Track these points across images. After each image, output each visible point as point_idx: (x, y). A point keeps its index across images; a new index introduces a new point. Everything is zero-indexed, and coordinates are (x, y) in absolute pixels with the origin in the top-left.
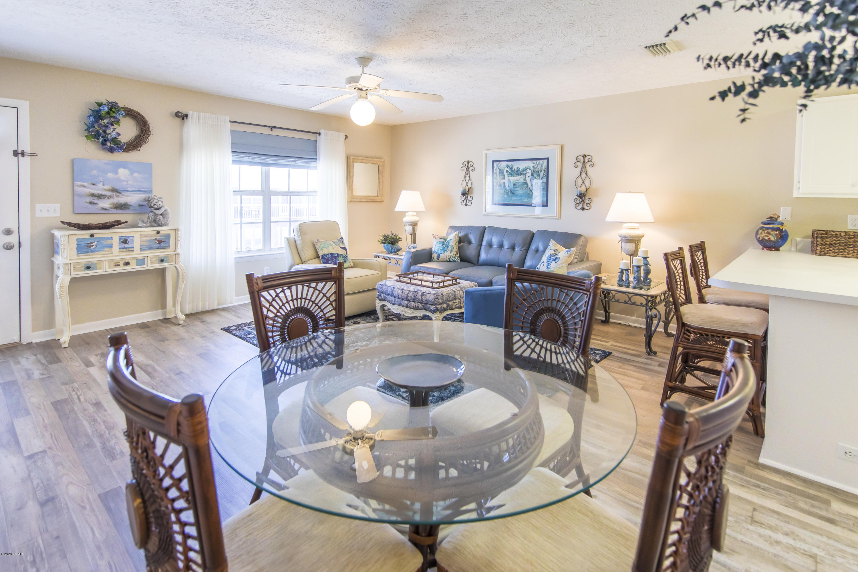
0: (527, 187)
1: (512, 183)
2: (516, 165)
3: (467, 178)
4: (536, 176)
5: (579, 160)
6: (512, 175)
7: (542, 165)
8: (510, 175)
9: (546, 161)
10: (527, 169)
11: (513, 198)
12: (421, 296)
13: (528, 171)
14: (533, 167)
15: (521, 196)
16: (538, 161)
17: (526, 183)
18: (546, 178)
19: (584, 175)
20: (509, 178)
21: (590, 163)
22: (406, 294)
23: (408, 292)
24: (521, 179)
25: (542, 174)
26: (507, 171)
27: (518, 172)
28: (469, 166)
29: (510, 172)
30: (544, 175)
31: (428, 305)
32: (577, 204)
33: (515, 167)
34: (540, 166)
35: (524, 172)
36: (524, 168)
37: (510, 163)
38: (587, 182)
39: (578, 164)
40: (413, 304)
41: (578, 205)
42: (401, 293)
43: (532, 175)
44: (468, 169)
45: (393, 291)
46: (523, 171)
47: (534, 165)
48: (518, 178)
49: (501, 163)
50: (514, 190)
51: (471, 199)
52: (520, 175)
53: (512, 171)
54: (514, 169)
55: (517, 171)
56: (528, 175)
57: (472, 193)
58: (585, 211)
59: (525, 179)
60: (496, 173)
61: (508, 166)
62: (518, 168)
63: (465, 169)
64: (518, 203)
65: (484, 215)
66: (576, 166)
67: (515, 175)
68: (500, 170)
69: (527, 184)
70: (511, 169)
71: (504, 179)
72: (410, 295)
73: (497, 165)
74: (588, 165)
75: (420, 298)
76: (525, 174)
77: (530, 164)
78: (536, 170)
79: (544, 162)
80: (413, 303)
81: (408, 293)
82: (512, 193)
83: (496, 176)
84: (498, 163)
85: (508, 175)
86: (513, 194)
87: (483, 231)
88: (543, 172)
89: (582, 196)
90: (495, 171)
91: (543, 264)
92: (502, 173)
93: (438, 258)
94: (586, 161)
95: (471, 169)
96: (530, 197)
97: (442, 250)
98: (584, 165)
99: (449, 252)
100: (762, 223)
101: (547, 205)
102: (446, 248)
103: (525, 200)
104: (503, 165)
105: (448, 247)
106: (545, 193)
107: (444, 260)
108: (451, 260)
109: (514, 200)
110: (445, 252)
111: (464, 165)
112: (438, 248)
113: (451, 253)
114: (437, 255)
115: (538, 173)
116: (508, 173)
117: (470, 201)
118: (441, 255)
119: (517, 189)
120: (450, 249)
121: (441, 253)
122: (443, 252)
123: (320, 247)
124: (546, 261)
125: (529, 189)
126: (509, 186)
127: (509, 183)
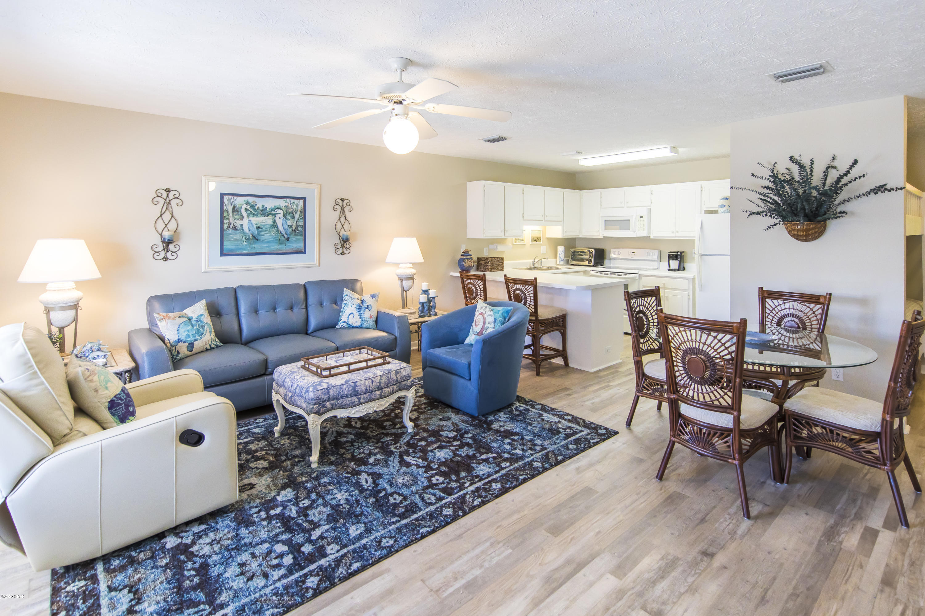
0: (278, 230)
1: (255, 226)
2: (260, 203)
3: (167, 217)
4: (290, 218)
5: (337, 203)
6: (254, 215)
7: (297, 205)
8: (251, 215)
9: (302, 202)
10: (278, 208)
11: (256, 246)
12: (396, 375)
13: (278, 212)
14: (286, 206)
15: (268, 242)
16: (292, 200)
17: (276, 225)
18: (302, 220)
19: (343, 219)
20: (250, 219)
21: (349, 207)
22: (378, 381)
23: (379, 378)
24: (269, 221)
25: (297, 216)
26: (246, 210)
27: (264, 212)
28: (171, 197)
29: (251, 211)
30: (300, 216)
31: (404, 384)
32: (337, 248)
33: (259, 205)
34: (295, 206)
35: (273, 213)
36: (273, 207)
37: (251, 200)
38: (346, 226)
39: (337, 207)
40: (387, 390)
41: (338, 250)
42: (371, 384)
43: (285, 216)
44: (168, 201)
45: (354, 388)
46: (272, 210)
47: (286, 204)
48: (264, 219)
49: (235, 197)
51: (175, 250)
52: (268, 215)
53: (254, 209)
54: (258, 208)
55: (262, 210)
56: (278, 216)
57: (178, 239)
58: (346, 255)
59: (274, 221)
60: (227, 211)
61: (247, 203)
62: (263, 206)
63: (162, 201)
64: (265, 250)
65: (205, 272)
66: (335, 209)
67: (259, 216)
68: (234, 207)
69: (278, 227)
70: (253, 207)
71: (242, 220)
72: (383, 381)
73: (229, 200)
74: (346, 210)
75: (395, 378)
76: (275, 215)
77: (281, 203)
78: (290, 211)
79: (299, 202)
82: (255, 238)
83: (228, 215)
84: (230, 197)
85: (248, 214)
86: (257, 240)
87: (234, 292)
88: (298, 213)
90: (225, 208)
91: (352, 316)
92: (238, 211)
93: (190, 348)
94: (345, 205)
95: (174, 202)
96: (281, 243)
97: (196, 333)
98: (343, 209)
99: (208, 334)
100: (462, 255)
101: (304, 252)
102: (201, 330)
103: (275, 247)
104: (239, 201)
105: (203, 327)
106: (302, 238)
107: (202, 349)
108: (213, 346)
109: (258, 247)
110: (202, 336)
111: (160, 195)
112: (187, 333)
113: (210, 335)
114: (187, 344)
115: (291, 215)
116: (248, 212)
117: (175, 252)
118: (195, 343)
119: (263, 233)
120: (208, 329)
121: (196, 340)
122: (199, 338)
123: (100, 383)
124: (355, 312)
125: (281, 233)
126: (249, 230)
127: (250, 225)
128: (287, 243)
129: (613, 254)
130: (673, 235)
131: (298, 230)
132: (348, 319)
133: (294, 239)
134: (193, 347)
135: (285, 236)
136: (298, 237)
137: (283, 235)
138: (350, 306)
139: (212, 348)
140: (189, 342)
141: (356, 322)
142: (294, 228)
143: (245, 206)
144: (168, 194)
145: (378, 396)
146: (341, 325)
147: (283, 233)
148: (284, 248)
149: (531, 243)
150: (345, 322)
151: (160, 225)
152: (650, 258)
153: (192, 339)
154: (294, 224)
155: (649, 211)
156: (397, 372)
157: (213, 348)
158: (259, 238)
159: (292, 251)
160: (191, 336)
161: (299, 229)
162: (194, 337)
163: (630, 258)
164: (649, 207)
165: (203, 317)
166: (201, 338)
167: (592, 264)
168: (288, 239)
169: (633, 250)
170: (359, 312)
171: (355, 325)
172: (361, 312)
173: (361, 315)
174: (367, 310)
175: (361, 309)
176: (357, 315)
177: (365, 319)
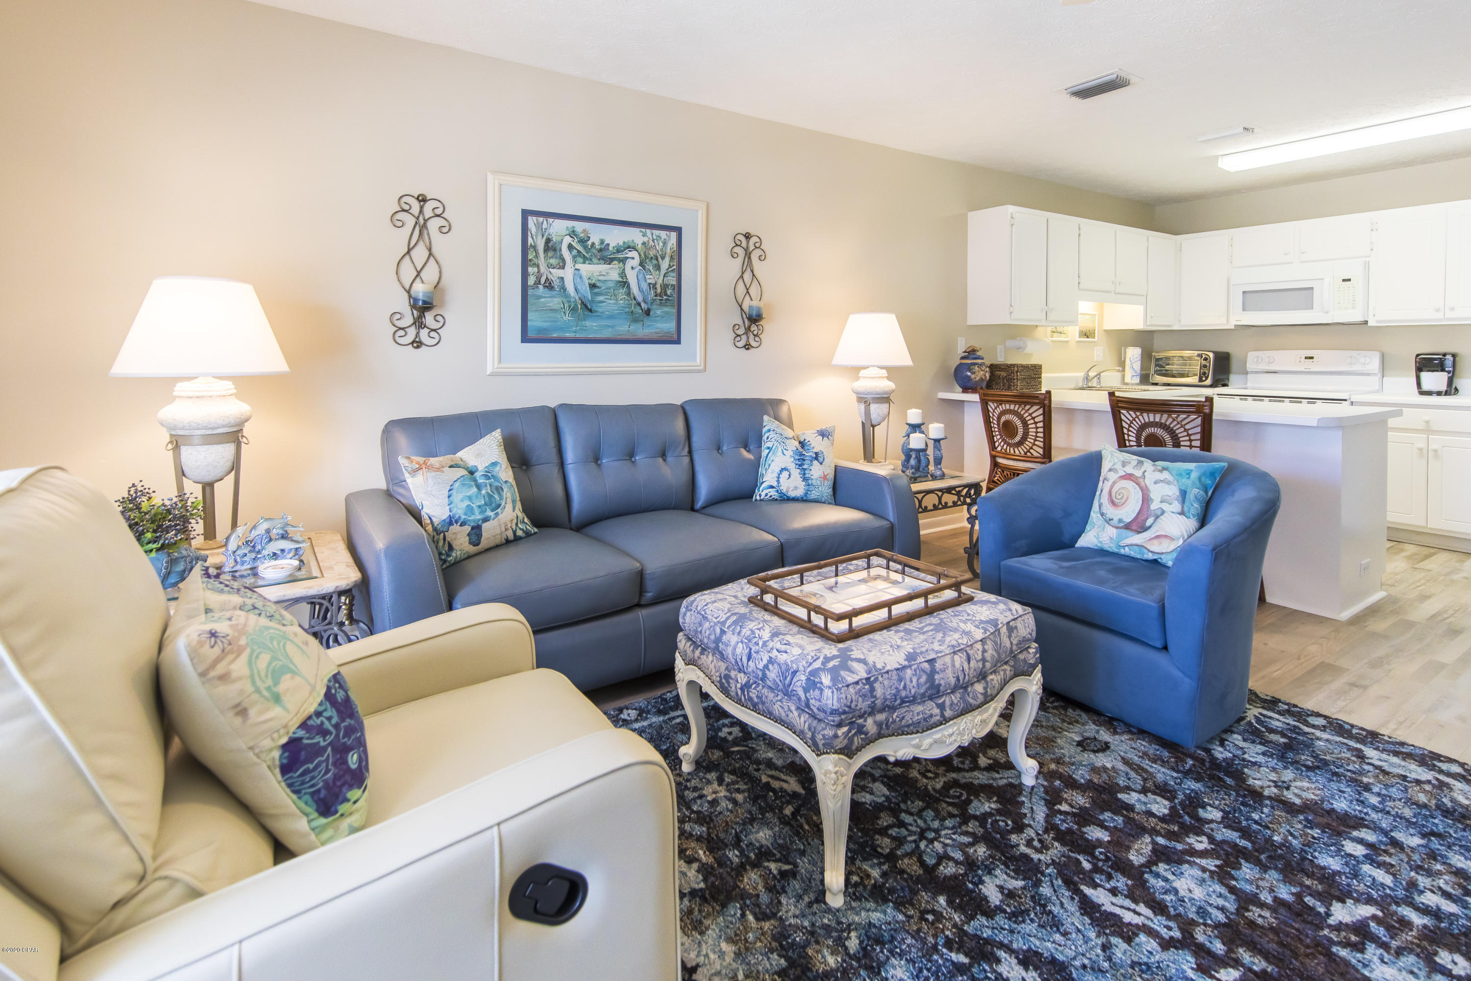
0: (629, 293)
1: (587, 282)
2: (597, 234)
3: (420, 254)
4: (651, 268)
5: (738, 243)
6: (585, 260)
7: (665, 243)
8: (580, 260)
9: (674, 235)
10: (629, 247)
11: (588, 323)
13: (630, 255)
14: (644, 243)
15: (610, 317)
16: (657, 232)
17: (625, 283)
18: (674, 274)
19: (747, 276)
20: (578, 266)
21: (758, 252)
24: (612, 272)
25: (665, 264)
26: (570, 247)
27: (605, 255)
28: (428, 213)
29: (579, 251)
30: (670, 266)
32: (738, 335)
33: (595, 239)
34: (661, 244)
35: (620, 256)
36: (621, 243)
37: (579, 226)
38: (754, 290)
39: (737, 250)
41: (738, 338)
43: (641, 264)
44: (421, 222)
46: (618, 251)
47: (646, 239)
48: (603, 267)
49: (551, 220)
50: (593, 301)
51: (435, 325)
52: (610, 261)
53: (585, 247)
54: (593, 244)
55: (600, 250)
56: (630, 263)
58: (752, 350)
59: (623, 274)
60: (534, 247)
61: (573, 234)
62: (602, 242)
63: (410, 220)
65: (494, 374)
66: (733, 255)
67: (595, 260)
68: (548, 241)
69: (629, 285)
70: (582, 242)
71: (563, 268)
73: (539, 226)
74: (754, 256)
76: (623, 261)
77: (635, 236)
78: (652, 253)
79: (669, 237)
82: (587, 308)
83: (537, 257)
84: (541, 219)
85: (574, 257)
86: (590, 311)
87: (553, 420)
88: (667, 259)
90: (530, 240)
91: (785, 474)
92: (555, 250)
93: (474, 538)
94: (752, 247)
95: (434, 225)
96: (635, 321)
97: (486, 504)
98: (748, 254)
99: (509, 506)
100: (963, 358)
101: (678, 341)
102: (496, 496)
103: (624, 328)
104: (558, 228)
105: (499, 490)
106: (674, 311)
107: (498, 541)
108: (520, 533)
109: (592, 326)
110: (499, 510)
111: (406, 207)
112: (468, 503)
113: (514, 509)
114: (467, 529)
115: (655, 262)
116: (575, 252)
117: (435, 330)
118: (485, 526)
119: (601, 298)
120: (509, 495)
121: (486, 520)
122: (492, 514)
123: (254, 683)
124: (792, 466)
125: (635, 299)
126: (576, 289)
127: (578, 280)
128: (645, 319)
129: (1254, 360)
130: (1440, 315)
131: (666, 295)
132: (778, 481)
133: (659, 312)
134: (480, 536)
135: (643, 305)
136: (666, 309)
137: (639, 304)
138: (779, 453)
139: (517, 539)
140: (472, 524)
141: (796, 488)
142: (659, 291)
143: (567, 240)
144: (422, 208)
146: (762, 492)
147: (640, 298)
148: (640, 331)
149: (1078, 339)
150: (772, 487)
151: (408, 273)
152: (1355, 368)
153: (478, 516)
154: (660, 281)
155: (1367, 266)
157: (520, 538)
158: (594, 308)
159: (655, 337)
160: (477, 511)
161: (669, 292)
162: (482, 512)
163: (1303, 369)
164: (1367, 259)
165: (498, 468)
166: (497, 514)
167: (1209, 382)
168: (648, 313)
169: (1309, 353)
170: (800, 465)
171: (792, 494)
172: (805, 467)
173: (804, 474)
174: (815, 462)
175: (804, 460)
176: (796, 473)
177: (814, 482)
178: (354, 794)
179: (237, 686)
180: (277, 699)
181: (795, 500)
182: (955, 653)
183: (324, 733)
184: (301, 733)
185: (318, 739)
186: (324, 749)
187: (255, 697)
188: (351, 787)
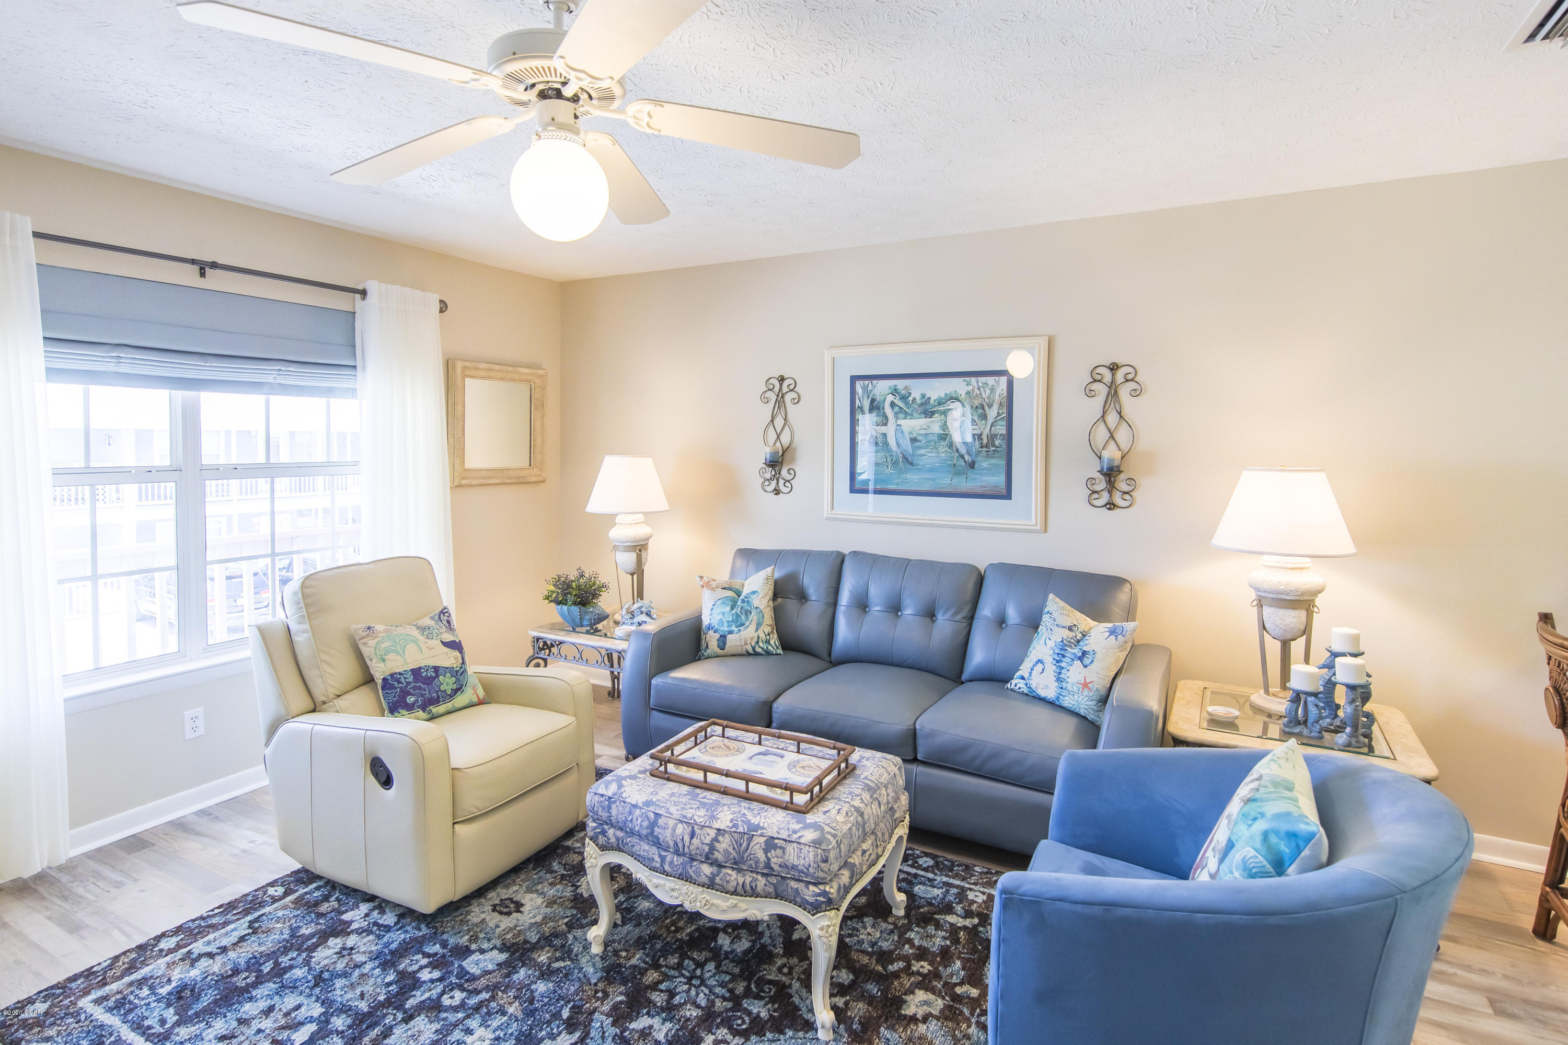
1: (908, 436)
2: (917, 389)
3: (779, 422)
5: (1099, 377)
6: (906, 414)
7: (992, 390)
8: (901, 416)
9: (1003, 379)
10: (951, 398)
11: (909, 476)
12: (766, 851)
13: (952, 406)
14: (968, 393)
15: (931, 470)
16: (982, 379)
17: (947, 435)
18: (1004, 423)
19: (1112, 418)
20: (899, 422)
21: (1132, 385)
22: (708, 840)
23: (712, 833)
24: (933, 425)
25: (992, 413)
26: (893, 405)
27: (928, 410)
28: (785, 389)
29: (900, 408)
30: (999, 414)
31: (794, 884)
32: (1094, 492)
33: (916, 394)
34: (988, 391)
35: (941, 408)
36: (943, 395)
37: (901, 384)
38: (1123, 436)
39: (1096, 386)
41: (1096, 496)
44: (780, 398)
46: (940, 404)
47: (970, 388)
48: (925, 421)
49: (875, 382)
50: (913, 455)
51: (789, 477)
52: (932, 413)
53: (907, 403)
54: (914, 399)
55: (922, 404)
56: (952, 415)
57: (793, 460)
58: (1117, 512)
59: (945, 426)
60: (861, 408)
62: (923, 396)
63: (772, 397)
64: (926, 487)
65: (828, 519)
66: (1089, 393)
67: (915, 415)
68: (873, 401)
69: (951, 437)
70: (904, 398)
71: (886, 424)
72: (723, 845)
73: (865, 388)
74: (1124, 392)
75: (761, 856)
76: (945, 413)
77: (959, 386)
78: (977, 403)
79: (998, 383)
80: (733, 874)
81: (716, 839)
82: (908, 461)
83: (863, 416)
84: (867, 382)
85: (896, 414)
86: (911, 464)
87: (837, 564)
88: (995, 408)
89: (1111, 473)
90: (858, 402)
91: (1039, 667)
92: (878, 408)
93: (721, 644)
94: (1119, 379)
95: (789, 397)
96: (958, 473)
97: (733, 621)
98: (1113, 389)
99: (753, 627)
101: (1008, 496)
102: (743, 617)
103: (946, 481)
104: (882, 388)
105: (748, 613)
106: (1003, 463)
107: (740, 651)
108: (758, 650)
109: (913, 479)
110: (742, 628)
111: (771, 387)
112: (721, 617)
113: (757, 630)
114: (717, 636)
115: (980, 411)
116: (897, 409)
117: (788, 481)
118: (729, 637)
119: (922, 451)
120: (755, 618)
121: (731, 632)
122: (736, 629)
123: (375, 650)
124: (1049, 660)
125: (957, 451)
126: (898, 445)
127: (900, 435)
128: (971, 473)
131: (994, 445)
132: (1030, 673)
133: (985, 465)
134: (725, 643)
135: (966, 457)
136: (994, 461)
137: (962, 457)
139: (756, 654)
140: (721, 633)
141: (1047, 687)
142: (985, 441)
143: (890, 398)
144: (781, 385)
145: (704, 879)
146: (1013, 682)
147: (963, 451)
148: (964, 484)
150: (1023, 678)
151: (772, 436)
153: (727, 628)
154: (987, 431)
156: (771, 843)
157: (760, 654)
158: (915, 462)
159: (980, 491)
160: (726, 624)
161: (997, 443)
162: (730, 626)
165: (755, 596)
166: (739, 631)
168: (972, 465)
170: (1058, 662)
171: (1043, 693)
172: (1063, 665)
173: (1060, 673)
174: (1077, 663)
175: (1064, 656)
176: (1051, 669)
177: (1069, 687)
178: (404, 712)
179: (369, 649)
180: (384, 660)
181: (1043, 700)
182: (681, 822)
183: (399, 682)
184: (389, 678)
185: (396, 684)
186: (397, 688)
187: (374, 656)
188: (403, 708)
